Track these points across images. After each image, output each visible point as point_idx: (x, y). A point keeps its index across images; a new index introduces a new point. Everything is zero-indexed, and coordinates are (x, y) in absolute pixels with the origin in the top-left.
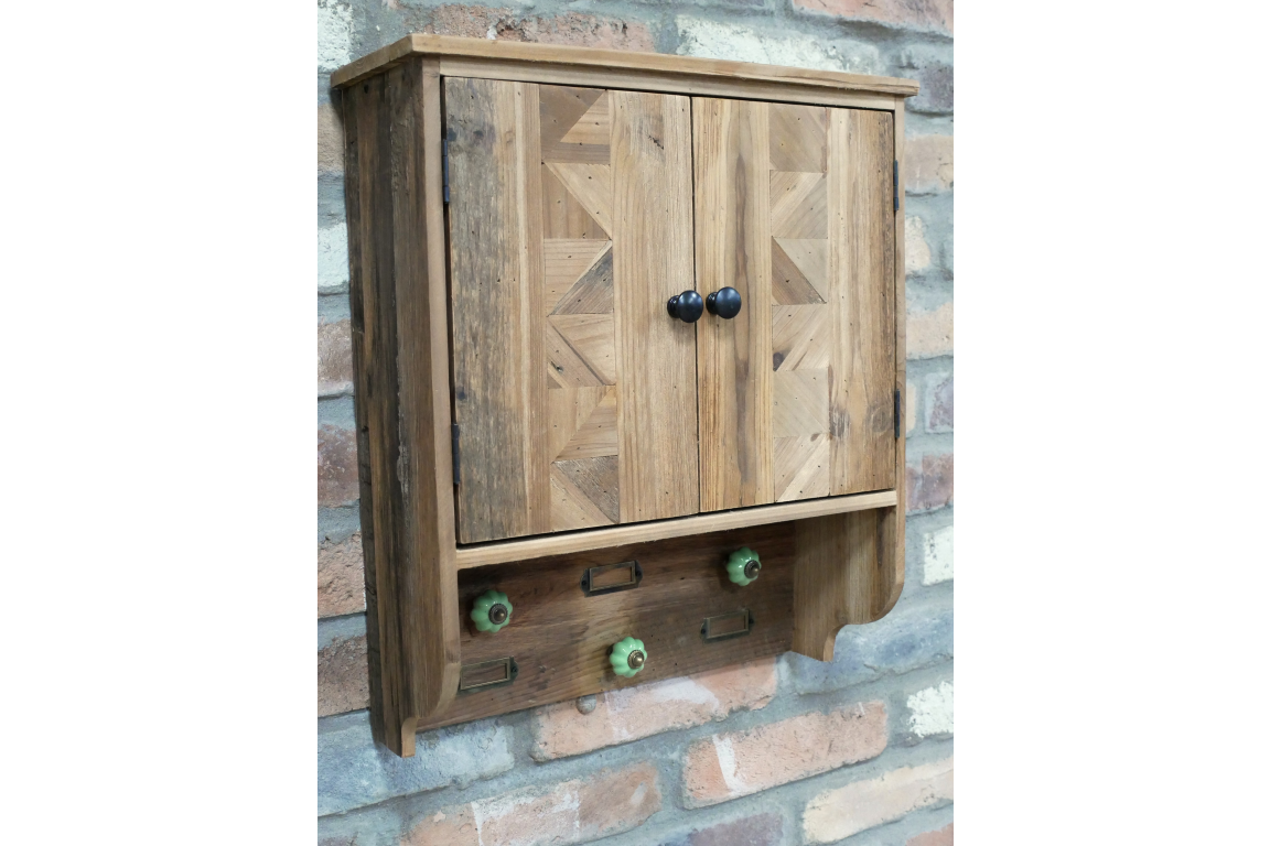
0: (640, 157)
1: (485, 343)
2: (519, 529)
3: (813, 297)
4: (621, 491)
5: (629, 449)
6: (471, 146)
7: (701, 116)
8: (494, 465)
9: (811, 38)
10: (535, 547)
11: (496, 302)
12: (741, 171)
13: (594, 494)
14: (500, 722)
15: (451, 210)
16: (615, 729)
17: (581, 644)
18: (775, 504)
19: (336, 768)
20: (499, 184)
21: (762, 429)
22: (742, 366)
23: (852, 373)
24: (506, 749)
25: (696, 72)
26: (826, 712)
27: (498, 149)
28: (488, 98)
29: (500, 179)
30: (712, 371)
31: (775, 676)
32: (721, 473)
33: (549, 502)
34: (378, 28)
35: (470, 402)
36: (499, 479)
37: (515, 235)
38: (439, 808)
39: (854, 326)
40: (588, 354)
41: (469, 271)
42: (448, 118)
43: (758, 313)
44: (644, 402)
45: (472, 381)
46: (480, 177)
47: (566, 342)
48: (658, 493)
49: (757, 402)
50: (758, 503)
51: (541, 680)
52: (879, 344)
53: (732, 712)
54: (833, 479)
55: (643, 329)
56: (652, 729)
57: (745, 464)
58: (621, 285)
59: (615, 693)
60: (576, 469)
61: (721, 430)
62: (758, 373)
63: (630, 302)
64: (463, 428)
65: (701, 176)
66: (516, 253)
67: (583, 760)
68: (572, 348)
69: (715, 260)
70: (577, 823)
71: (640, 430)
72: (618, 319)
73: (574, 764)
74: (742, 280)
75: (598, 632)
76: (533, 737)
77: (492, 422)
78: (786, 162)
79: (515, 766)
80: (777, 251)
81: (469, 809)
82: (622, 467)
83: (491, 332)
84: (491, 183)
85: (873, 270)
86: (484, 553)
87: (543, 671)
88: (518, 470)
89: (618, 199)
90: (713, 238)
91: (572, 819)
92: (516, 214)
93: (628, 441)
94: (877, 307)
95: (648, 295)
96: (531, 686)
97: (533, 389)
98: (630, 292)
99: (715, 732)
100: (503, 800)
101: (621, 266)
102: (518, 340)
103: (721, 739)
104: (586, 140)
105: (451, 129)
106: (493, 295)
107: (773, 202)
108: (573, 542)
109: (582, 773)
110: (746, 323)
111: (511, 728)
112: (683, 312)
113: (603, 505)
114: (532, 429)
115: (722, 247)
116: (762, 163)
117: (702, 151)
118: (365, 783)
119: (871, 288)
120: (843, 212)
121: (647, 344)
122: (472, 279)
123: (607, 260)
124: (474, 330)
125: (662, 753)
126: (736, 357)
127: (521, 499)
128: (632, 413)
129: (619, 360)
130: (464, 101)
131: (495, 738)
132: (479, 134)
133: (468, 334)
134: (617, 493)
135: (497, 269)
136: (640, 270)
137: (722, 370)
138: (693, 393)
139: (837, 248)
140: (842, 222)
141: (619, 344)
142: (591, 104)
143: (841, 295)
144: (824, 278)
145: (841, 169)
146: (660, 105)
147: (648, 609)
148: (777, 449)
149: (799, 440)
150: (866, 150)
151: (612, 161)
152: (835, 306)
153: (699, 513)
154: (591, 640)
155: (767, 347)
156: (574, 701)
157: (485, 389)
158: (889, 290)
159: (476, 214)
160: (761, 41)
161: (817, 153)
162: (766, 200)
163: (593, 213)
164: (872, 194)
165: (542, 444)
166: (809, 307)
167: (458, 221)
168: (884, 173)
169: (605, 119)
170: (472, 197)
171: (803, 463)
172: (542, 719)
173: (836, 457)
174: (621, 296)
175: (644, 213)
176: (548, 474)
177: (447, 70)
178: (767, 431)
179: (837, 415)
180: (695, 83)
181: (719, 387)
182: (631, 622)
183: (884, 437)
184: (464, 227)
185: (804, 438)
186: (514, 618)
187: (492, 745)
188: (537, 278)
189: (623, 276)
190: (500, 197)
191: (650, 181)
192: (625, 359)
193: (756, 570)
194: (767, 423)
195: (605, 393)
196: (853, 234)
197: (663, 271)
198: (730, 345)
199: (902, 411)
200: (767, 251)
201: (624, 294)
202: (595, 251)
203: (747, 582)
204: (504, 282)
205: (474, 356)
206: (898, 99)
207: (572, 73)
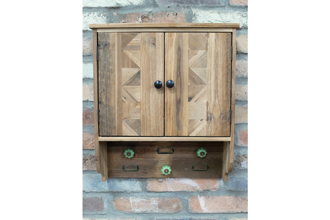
0: (149, 48)
1: (106, 91)
2: (114, 134)
3: (202, 83)
5: (144, 118)
6: (104, 47)
7: (167, 37)
8: (108, 119)
9: (238, 12)
10: (118, 139)
11: (109, 82)
12: (179, 51)
13: (134, 128)
14: (138, 180)
15: (99, 62)
16: (169, 188)
17: (156, 165)
18: (188, 136)
19: (97, 182)
20: (111, 56)
21: (184, 116)
22: (178, 100)
23: (215, 104)
24: (139, 186)
25: (163, 26)
26: (236, 197)
27: (111, 48)
28: (108, 37)
30: (169, 101)
31: (219, 184)
32: (171, 127)
33: (122, 129)
34: (112, 20)
35: (102, 104)
36: (109, 122)
37: (114, 67)
38: (122, 196)
39: (216, 91)
40: (133, 95)
41: (103, 75)
42: (99, 41)
43: (184, 87)
44: (148, 107)
45: (103, 100)
46: (106, 54)
47: (127, 92)
48: (152, 130)
49: (183, 110)
50: (182, 136)
51: (145, 172)
52: (225, 97)
53: (204, 190)
54: (207, 132)
55: (149, 90)
56: (179, 190)
57: (179, 125)
58: (143, 79)
59: (169, 179)
60: (129, 122)
61: (171, 116)
62: (183, 102)
63: (145, 83)
64: (100, 110)
65: (166, 52)
66: (114, 71)
67: (161, 194)
68: (129, 94)
69: (170, 73)
70: (157, 208)
71: (147, 114)
72: (142, 87)
73: (158, 194)
74: (179, 78)
75: (161, 163)
76: (146, 185)
77: (108, 109)
78: (194, 48)
79: (142, 191)
80: (190, 70)
81: (129, 198)
82: (142, 122)
83: (108, 89)
84: (108, 56)
85: (223, 76)
86: (105, 138)
87: (146, 170)
88: (114, 121)
89: (142, 58)
90: (170, 68)
91: (156, 206)
92: (115, 62)
93: (143, 116)
94: (225, 86)
95: (150, 82)
96: (143, 173)
97: (118, 103)
98: (145, 81)
99: (198, 195)
100: (137, 198)
101: (143, 74)
102: (115, 91)
103: (200, 196)
104: (133, 45)
105: (99, 44)
106: (109, 81)
107: (189, 58)
108: (128, 139)
109: (159, 197)
110: (180, 89)
111: (141, 182)
112: (158, 86)
113: (136, 131)
114: (118, 111)
115: (173, 70)
116: (186, 48)
117: (167, 46)
118: (103, 186)
119: (222, 81)
120: (213, 60)
121: (149, 94)
122: (104, 77)
123: (139, 73)
124: (104, 88)
125: (183, 197)
126: (177, 98)
127: (115, 127)
128: (145, 110)
129: (141, 97)
130: (102, 38)
131: (137, 183)
132: (106, 45)
133: (102, 89)
134: (140, 129)
135: (110, 75)
136: (148, 76)
137: (172, 101)
138: (163, 106)
139: (210, 70)
140: (212, 63)
141: (141, 93)
142: (135, 36)
143: (212, 83)
144: (206, 78)
145: (212, 49)
146: (155, 35)
147: (176, 160)
148: (189, 122)
149: (196, 121)
150: (221, 44)
151: (141, 50)
152: (209, 86)
153: (164, 136)
154: (159, 164)
155: (187, 95)
156: (157, 178)
157: (106, 102)
158: (229, 82)
159: (105, 63)
160: (219, 14)
161: (204, 45)
162: (187, 58)
163: (135, 62)
164: (223, 56)
165: (120, 115)
166: (201, 86)
167: (101, 64)
168: (228, 49)
169: (139, 39)
170: (104, 59)
171: (197, 127)
172: (148, 181)
173: (209, 126)
174: (142, 82)
175: (150, 62)
176: (122, 122)
177: (98, 31)
178: (186, 117)
179: (209, 115)
180: (165, 29)
181: (171, 105)
182: (171, 162)
183: (226, 122)
184: (102, 66)
185: (198, 120)
186: (138, 156)
187: (136, 185)
188: (120, 77)
189: (143, 77)
190: (111, 59)
191: (151, 54)
192: (143, 97)
193: (203, 154)
194: (186, 115)
195: (137, 105)
196: (216, 67)
197: (155, 76)
198: (175, 95)
199: (233, 115)
200: (187, 71)
201: (143, 81)
202: (136, 71)
203: (202, 157)
204: (111, 78)
205: (103, 94)
206: (234, 29)
207: (130, 29)
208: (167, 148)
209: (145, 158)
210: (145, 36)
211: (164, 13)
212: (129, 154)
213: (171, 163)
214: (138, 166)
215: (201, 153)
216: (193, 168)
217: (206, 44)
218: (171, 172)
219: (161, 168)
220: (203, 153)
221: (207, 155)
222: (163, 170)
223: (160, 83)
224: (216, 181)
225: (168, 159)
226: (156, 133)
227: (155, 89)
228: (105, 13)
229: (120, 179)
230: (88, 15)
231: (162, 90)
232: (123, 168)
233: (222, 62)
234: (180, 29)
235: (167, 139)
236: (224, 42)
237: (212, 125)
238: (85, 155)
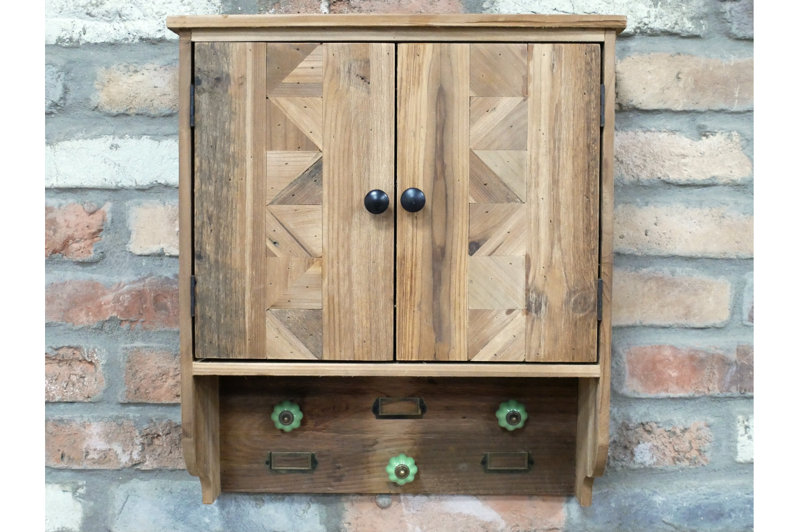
0: (348, 90)
1: (218, 222)
2: (240, 353)
3: (510, 197)
4: (324, 336)
5: (332, 306)
6: (212, 88)
7: (405, 57)
8: (222, 306)
10: (254, 368)
11: (227, 194)
12: (441, 98)
13: (302, 335)
14: (313, 500)
15: (196, 132)
16: (410, 526)
17: (371, 454)
18: (469, 362)
19: (188, 506)
20: (232, 113)
21: (457, 300)
22: (439, 250)
23: (551, 262)
24: (318, 521)
25: (392, 25)
27: (232, 89)
28: (226, 55)
29: (233, 109)
30: (410, 252)
31: (565, 513)
32: (416, 332)
33: (264, 337)
35: (205, 261)
36: (225, 316)
37: (243, 147)
39: (554, 223)
40: (300, 234)
41: (208, 173)
42: (196, 70)
43: (456, 209)
44: (346, 271)
45: (207, 248)
46: (218, 108)
47: (281, 224)
48: (356, 341)
49: (453, 280)
50: (451, 360)
51: (337, 474)
52: (581, 239)
54: (528, 348)
55: (347, 216)
57: (440, 327)
58: (329, 183)
59: (410, 497)
60: (287, 315)
61: (417, 298)
62: (454, 256)
63: (336, 197)
64: (199, 279)
65: (403, 103)
66: (244, 160)
68: (286, 229)
69: (414, 167)
71: (341, 292)
72: (326, 210)
74: (441, 183)
75: (386, 447)
76: (339, 516)
77: (221, 277)
78: (486, 89)
80: (475, 160)
82: (326, 317)
83: (223, 215)
84: (226, 113)
85: (575, 176)
86: (213, 367)
87: (339, 468)
88: (240, 312)
89: (328, 122)
90: (413, 151)
92: (245, 134)
93: (331, 299)
94: (580, 206)
95: (352, 193)
96: (328, 477)
97: (254, 256)
98: (336, 190)
101: (329, 170)
102: (243, 221)
104: (301, 80)
105: (198, 77)
106: (225, 189)
107: (472, 122)
108: (282, 368)
110: (444, 217)
111: (325, 507)
112: (376, 206)
113: (308, 345)
114: (252, 284)
115: (422, 157)
116: (462, 91)
117: (404, 84)
118: (207, 520)
119: (573, 190)
120: (544, 128)
121: (350, 229)
122: (210, 178)
123: (318, 166)
124: (210, 213)
126: (433, 243)
127: (242, 333)
128: (335, 279)
129: (325, 240)
130: (207, 58)
131: (309, 511)
132: (218, 80)
133: (205, 215)
134: (321, 337)
135: (229, 172)
136: (346, 174)
137: (420, 252)
138: (390, 267)
139: (536, 159)
140: (542, 136)
141: (325, 228)
142: (308, 54)
143: (540, 197)
144: (523, 182)
145: (543, 93)
146: (367, 52)
147: (432, 437)
148: (471, 318)
149: (493, 313)
150: (570, 77)
151: (324, 95)
152: (534, 206)
153: (395, 361)
154: (380, 451)
155: (464, 236)
156: (372, 495)
157: (217, 254)
158: (593, 193)
159: (214, 134)
161: (517, 81)
162: (466, 119)
163: (307, 133)
164: (576, 113)
165: (260, 295)
166: (506, 205)
167: (201, 138)
168: (590, 95)
169: (320, 64)
170: (212, 122)
171: (498, 332)
172: (347, 505)
173: (532, 329)
174: (329, 194)
175: (351, 132)
176: (264, 317)
177: (196, 38)
178: (462, 302)
179: (534, 295)
180: (399, 32)
181: (416, 265)
182: (415, 444)
183: (585, 318)
184: (205, 143)
185: (499, 312)
186: (315, 425)
187: (307, 516)
188: (259, 178)
189: (331, 179)
190: (232, 122)
191: (356, 108)
192: (331, 239)
193: (514, 419)
194: (462, 295)
195: (313, 263)
196: (554, 147)
197: (367, 175)
198: (427, 233)
199: (608, 297)
200: (465, 160)
201: (331, 192)
202: (309, 159)
203: (511, 428)
204: (234, 181)
205: (209, 230)
206: (608, 32)
207: (292, 33)
208: (405, 400)
209: (337, 431)
210: (336, 53)
212: (286, 418)
213: (416, 447)
214: (313, 456)
215: (512, 417)
216: (484, 463)
217: (523, 77)
218: (417, 476)
219: (386, 462)
220: (517, 416)
221: (527, 422)
222: (391, 470)
223: (383, 198)
224: (555, 504)
225: (407, 436)
226: (369, 352)
227: (367, 215)
229: (259, 495)
231: (387, 217)
232: (269, 463)
233: (571, 132)
234: (444, 33)
235: (403, 369)
236: (580, 72)
237: (543, 326)
238: (152, 421)
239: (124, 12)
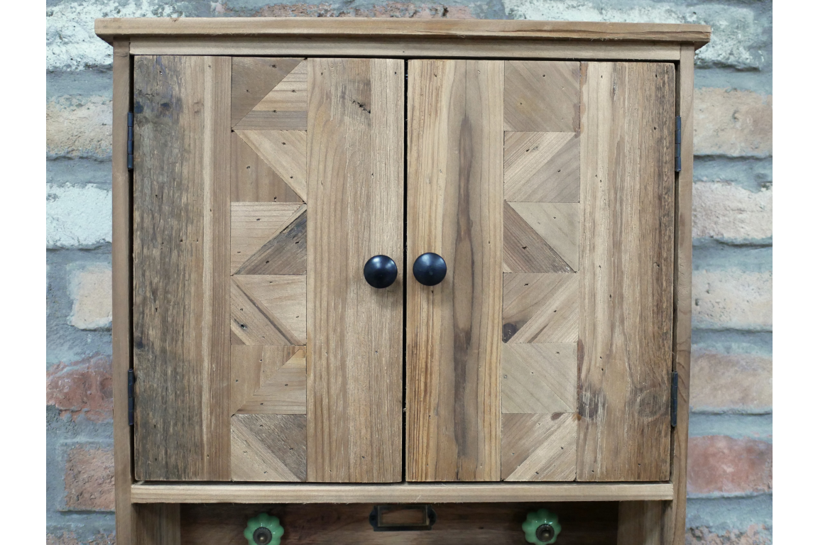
0: (341, 121)
1: (165, 298)
2: (195, 474)
3: (558, 265)
4: (309, 450)
5: (319, 410)
6: (158, 117)
7: (417, 78)
8: (171, 411)
10: (214, 493)
11: (178, 260)
12: (466, 133)
13: (279, 449)
15: (136, 176)
18: (502, 482)
20: (184, 151)
21: (487, 401)
22: (462, 335)
23: (611, 351)
25: (401, 32)
27: (185, 119)
28: (177, 73)
29: (186, 146)
30: (424, 338)
32: (432, 444)
33: (228, 452)
35: (148, 350)
36: (175, 424)
37: (200, 196)
39: (615, 299)
40: (277, 314)
41: (151, 231)
42: (136, 92)
43: (485, 280)
44: (338, 363)
45: (151, 332)
46: (165, 145)
47: (251, 301)
48: (352, 456)
49: (482, 374)
50: (479, 479)
52: (650, 320)
54: (580, 463)
55: (340, 292)
57: (464, 436)
58: (315, 249)
60: (259, 423)
61: (434, 400)
62: (482, 343)
63: (325, 264)
64: (140, 374)
66: (200, 215)
68: (258, 308)
69: (430, 224)
71: (333, 391)
72: (312, 281)
74: (465, 246)
77: (169, 372)
78: (525, 122)
80: (511, 216)
82: (311, 426)
83: (171, 288)
84: (176, 151)
85: (643, 237)
88: (196, 419)
89: (314, 163)
90: (428, 203)
92: (202, 179)
93: (318, 402)
94: (649, 277)
95: (347, 259)
97: (214, 343)
98: (326, 255)
101: (316, 229)
102: (200, 296)
104: (279, 107)
105: (138, 103)
106: (175, 253)
107: (507, 164)
108: (252, 493)
110: (469, 291)
112: (379, 277)
113: (288, 461)
114: (211, 381)
115: (440, 211)
116: (493, 123)
117: (417, 113)
119: (640, 256)
120: (602, 173)
121: (344, 307)
122: (154, 238)
123: (301, 223)
124: (154, 285)
126: (455, 325)
127: (199, 446)
128: (324, 374)
129: (310, 321)
130: (151, 76)
132: (166, 106)
133: (148, 289)
134: (305, 451)
135: (180, 230)
136: (339, 234)
137: (437, 337)
138: (398, 358)
139: (592, 213)
140: (600, 184)
141: (311, 305)
142: (288, 72)
143: (597, 264)
144: (574, 244)
145: (601, 127)
146: (368, 70)
148: (505, 425)
149: (535, 418)
150: (636, 106)
151: (310, 128)
152: (588, 276)
153: (403, 481)
155: (496, 316)
157: (163, 340)
158: (666, 260)
159: (160, 179)
160: (601, 13)
161: (566, 110)
162: (499, 161)
163: (286, 178)
164: (644, 153)
165: (222, 396)
166: (552, 276)
167: (143, 186)
168: (662, 130)
169: (303, 86)
170: (157, 163)
171: (540, 442)
173: (585, 439)
174: (315, 259)
175: (345, 177)
176: (228, 425)
178: (493, 404)
179: (588, 394)
180: (411, 45)
181: (432, 355)
183: (655, 423)
184: (147, 191)
185: (542, 416)
186: (300, 539)
188: (221, 239)
189: (318, 239)
190: (185, 163)
191: (353, 145)
192: (318, 321)
193: (547, 535)
194: (493, 395)
195: (294, 353)
196: (616, 199)
197: (366, 235)
198: (447, 313)
199: (684, 395)
200: (498, 216)
201: (318, 256)
202: (287, 214)
203: (542, 544)
204: (186, 243)
205: (153, 309)
206: (684, 48)
207: (266, 44)
208: (409, 508)
210: (326, 73)
211: (399, 6)
212: (262, 536)
215: (542, 532)
217: (575, 106)
220: (549, 530)
221: (559, 536)
223: (389, 265)
226: (370, 471)
227: (367, 288)
228: (178, 4)
230: (116, 8)
231: (394, 292)
233: (638, 179)
234: (470, 46)
235: (413, 493)
236: (648, 100)
237: (599, 433)
238: (99, 532)
239: (66, 32)
